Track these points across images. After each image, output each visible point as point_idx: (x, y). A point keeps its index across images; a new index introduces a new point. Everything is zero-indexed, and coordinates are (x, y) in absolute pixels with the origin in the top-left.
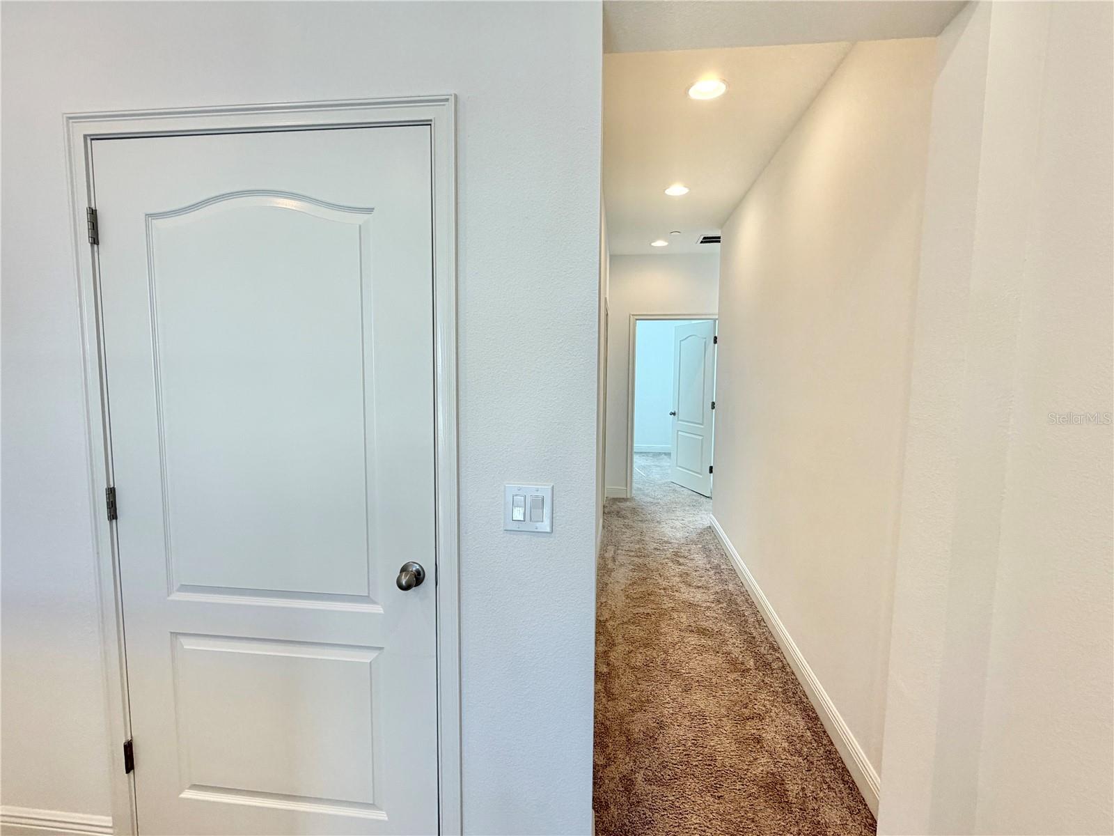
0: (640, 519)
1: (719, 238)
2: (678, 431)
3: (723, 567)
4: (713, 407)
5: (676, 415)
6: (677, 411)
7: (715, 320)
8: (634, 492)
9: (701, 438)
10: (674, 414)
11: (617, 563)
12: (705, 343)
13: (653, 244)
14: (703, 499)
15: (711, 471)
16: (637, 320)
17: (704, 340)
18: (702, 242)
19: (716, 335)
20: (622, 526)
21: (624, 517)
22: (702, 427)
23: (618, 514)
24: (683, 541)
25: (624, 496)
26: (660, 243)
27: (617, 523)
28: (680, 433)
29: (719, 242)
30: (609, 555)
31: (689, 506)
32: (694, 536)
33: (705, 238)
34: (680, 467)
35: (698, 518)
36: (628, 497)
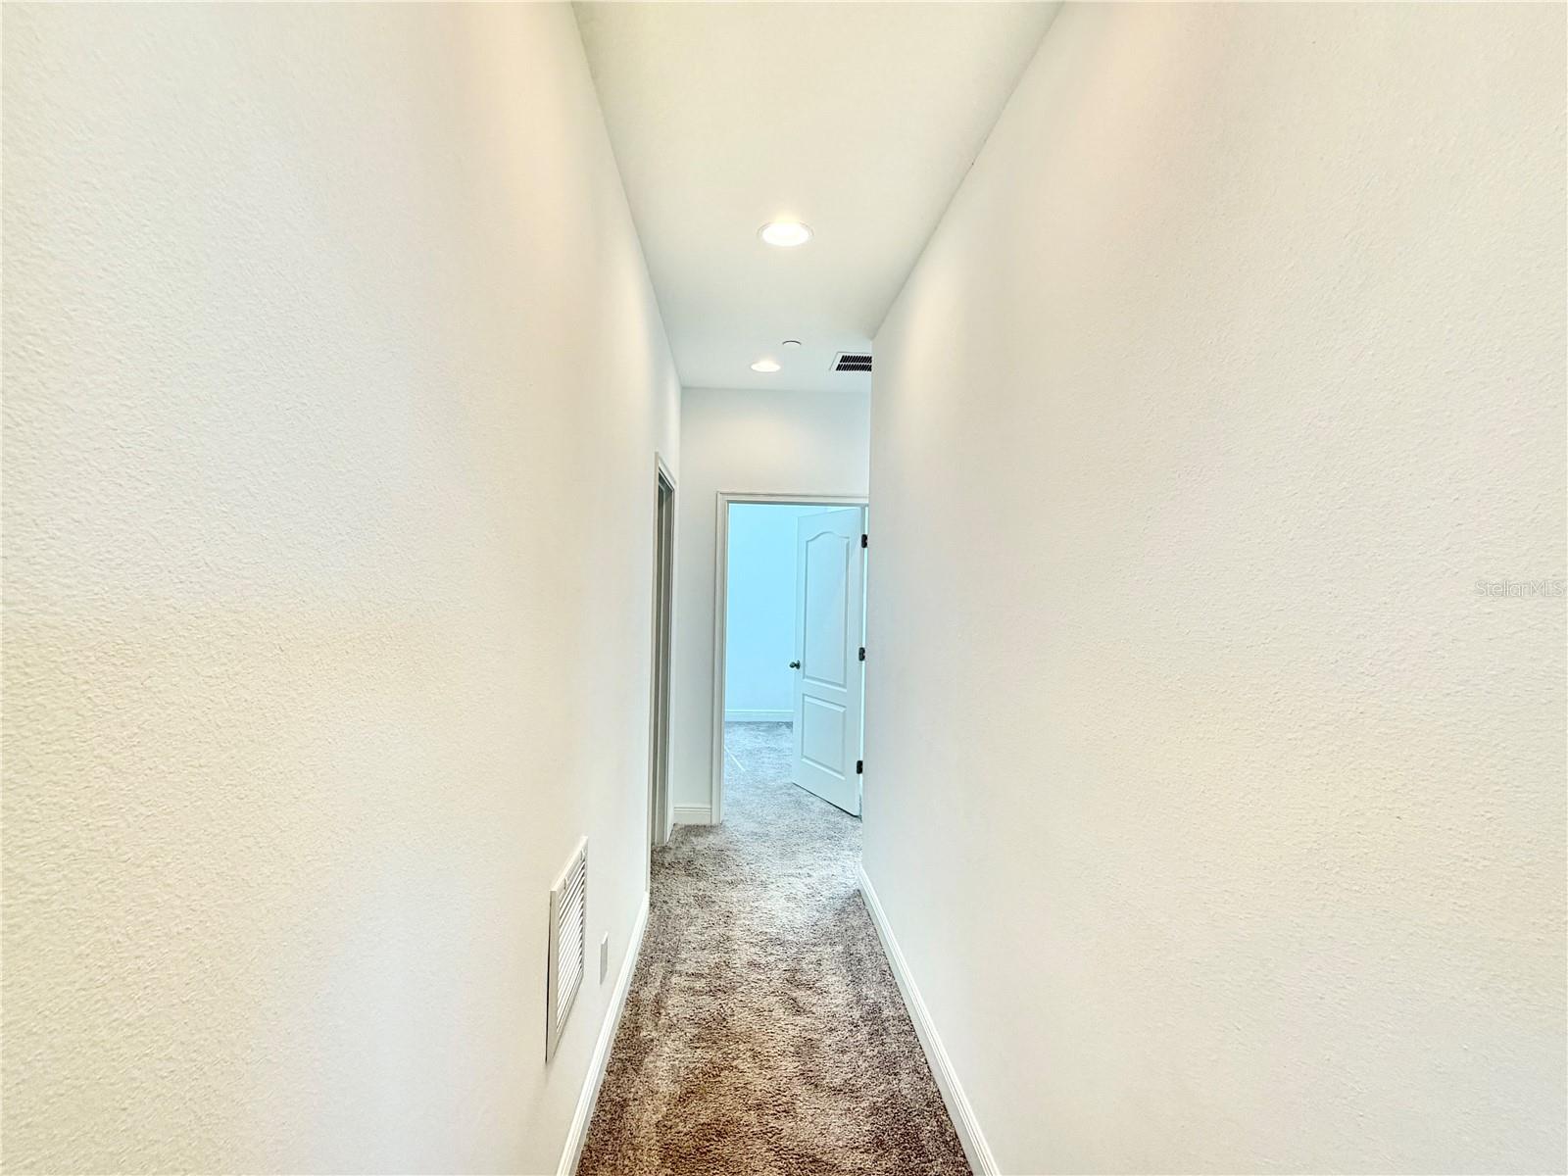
0: (729, 879)
1: (869, 359)
2: (804, 695)
3: (886, 1013)
4: (862, 657)
5: (801, 668)
6: (801, 662)
7: (863, 507)
8: (724, 808)
9: (842, 710)
10: (797, 666)
11: (663, 1020)
12: (848, 544)
13: (754, 367)
14: (848, 821)
15: (860, 770)
16: (729, 502)
17: (846, 541)
18: (839, 368)
19: (866, 533)
20: (691, 900)
21: (699, 875)
22: (845, 690)
23: (690, 868)
24: (807, 935)
25: (706, 822)
26: (767, 366)
27: (684, 888)
28: (806, 697)
29: (870, 369)
30: (648, 993)
31: (821, 837)
32: (829, 919)
33: (844, 359)
34: (807, 758)
35: (836, 870)
36: (714, 822)
